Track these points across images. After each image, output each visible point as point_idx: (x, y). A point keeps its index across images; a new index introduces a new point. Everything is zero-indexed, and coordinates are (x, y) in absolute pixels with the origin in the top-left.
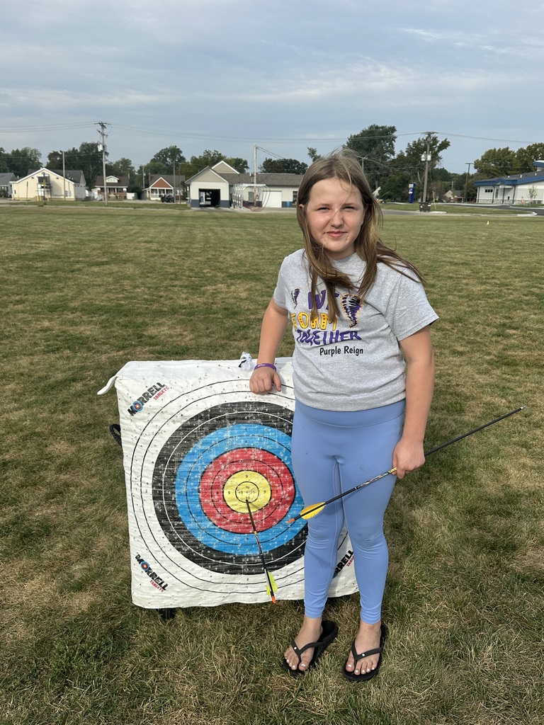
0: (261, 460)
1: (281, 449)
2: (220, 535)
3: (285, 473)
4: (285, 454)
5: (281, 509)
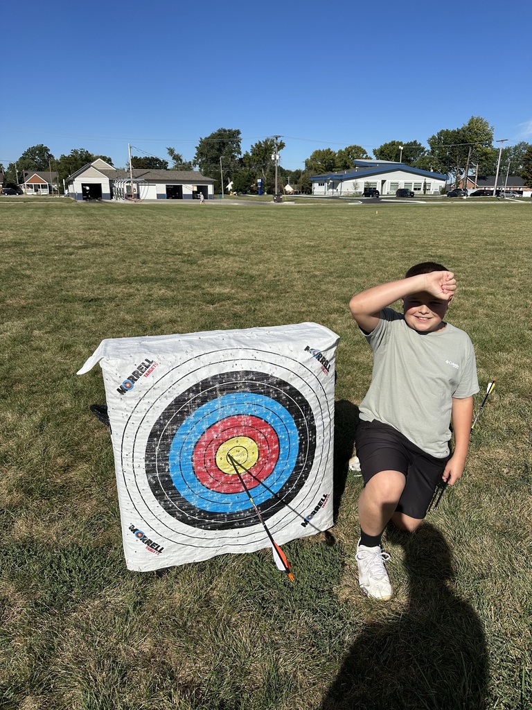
0: (250, 425)
1: (266, 413)
2: (213, 497)
3: (271, 434)
4: (272, 417)
5: (267, 467)
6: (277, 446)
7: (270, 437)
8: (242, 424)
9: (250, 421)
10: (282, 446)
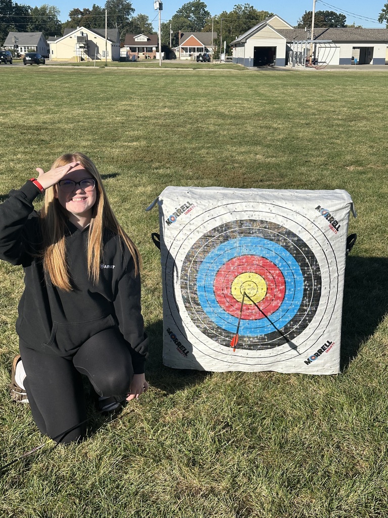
0: (261, 265)
1: (277, 258)
2: (228, 318)
3: (279, 276)
4: (280, 261)
5: (274, 303)
6: (284, 287)
7: (278, 279)
8: (255, 262)
9: (261, 262)
10: (288, 288)
